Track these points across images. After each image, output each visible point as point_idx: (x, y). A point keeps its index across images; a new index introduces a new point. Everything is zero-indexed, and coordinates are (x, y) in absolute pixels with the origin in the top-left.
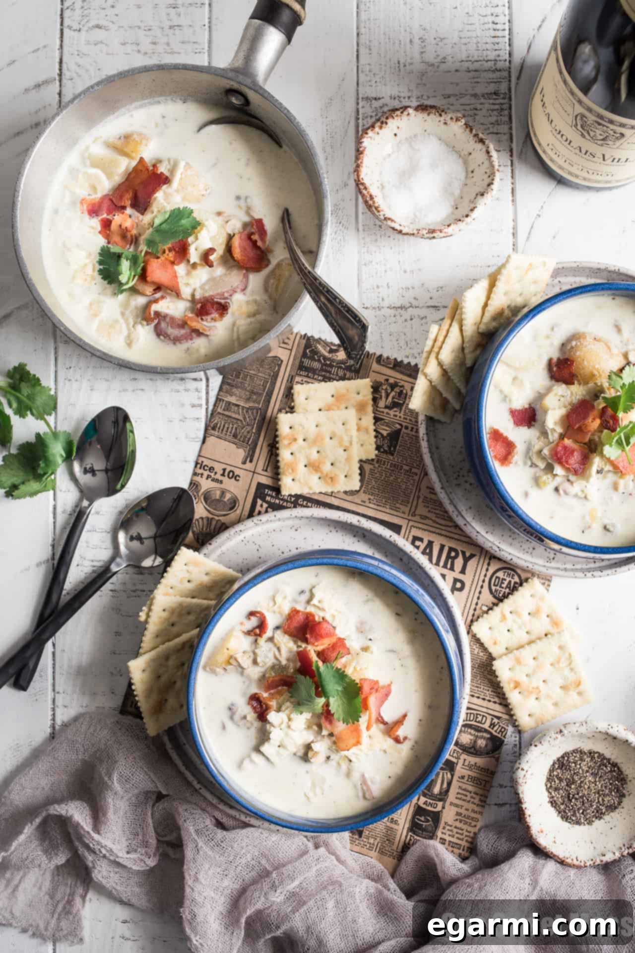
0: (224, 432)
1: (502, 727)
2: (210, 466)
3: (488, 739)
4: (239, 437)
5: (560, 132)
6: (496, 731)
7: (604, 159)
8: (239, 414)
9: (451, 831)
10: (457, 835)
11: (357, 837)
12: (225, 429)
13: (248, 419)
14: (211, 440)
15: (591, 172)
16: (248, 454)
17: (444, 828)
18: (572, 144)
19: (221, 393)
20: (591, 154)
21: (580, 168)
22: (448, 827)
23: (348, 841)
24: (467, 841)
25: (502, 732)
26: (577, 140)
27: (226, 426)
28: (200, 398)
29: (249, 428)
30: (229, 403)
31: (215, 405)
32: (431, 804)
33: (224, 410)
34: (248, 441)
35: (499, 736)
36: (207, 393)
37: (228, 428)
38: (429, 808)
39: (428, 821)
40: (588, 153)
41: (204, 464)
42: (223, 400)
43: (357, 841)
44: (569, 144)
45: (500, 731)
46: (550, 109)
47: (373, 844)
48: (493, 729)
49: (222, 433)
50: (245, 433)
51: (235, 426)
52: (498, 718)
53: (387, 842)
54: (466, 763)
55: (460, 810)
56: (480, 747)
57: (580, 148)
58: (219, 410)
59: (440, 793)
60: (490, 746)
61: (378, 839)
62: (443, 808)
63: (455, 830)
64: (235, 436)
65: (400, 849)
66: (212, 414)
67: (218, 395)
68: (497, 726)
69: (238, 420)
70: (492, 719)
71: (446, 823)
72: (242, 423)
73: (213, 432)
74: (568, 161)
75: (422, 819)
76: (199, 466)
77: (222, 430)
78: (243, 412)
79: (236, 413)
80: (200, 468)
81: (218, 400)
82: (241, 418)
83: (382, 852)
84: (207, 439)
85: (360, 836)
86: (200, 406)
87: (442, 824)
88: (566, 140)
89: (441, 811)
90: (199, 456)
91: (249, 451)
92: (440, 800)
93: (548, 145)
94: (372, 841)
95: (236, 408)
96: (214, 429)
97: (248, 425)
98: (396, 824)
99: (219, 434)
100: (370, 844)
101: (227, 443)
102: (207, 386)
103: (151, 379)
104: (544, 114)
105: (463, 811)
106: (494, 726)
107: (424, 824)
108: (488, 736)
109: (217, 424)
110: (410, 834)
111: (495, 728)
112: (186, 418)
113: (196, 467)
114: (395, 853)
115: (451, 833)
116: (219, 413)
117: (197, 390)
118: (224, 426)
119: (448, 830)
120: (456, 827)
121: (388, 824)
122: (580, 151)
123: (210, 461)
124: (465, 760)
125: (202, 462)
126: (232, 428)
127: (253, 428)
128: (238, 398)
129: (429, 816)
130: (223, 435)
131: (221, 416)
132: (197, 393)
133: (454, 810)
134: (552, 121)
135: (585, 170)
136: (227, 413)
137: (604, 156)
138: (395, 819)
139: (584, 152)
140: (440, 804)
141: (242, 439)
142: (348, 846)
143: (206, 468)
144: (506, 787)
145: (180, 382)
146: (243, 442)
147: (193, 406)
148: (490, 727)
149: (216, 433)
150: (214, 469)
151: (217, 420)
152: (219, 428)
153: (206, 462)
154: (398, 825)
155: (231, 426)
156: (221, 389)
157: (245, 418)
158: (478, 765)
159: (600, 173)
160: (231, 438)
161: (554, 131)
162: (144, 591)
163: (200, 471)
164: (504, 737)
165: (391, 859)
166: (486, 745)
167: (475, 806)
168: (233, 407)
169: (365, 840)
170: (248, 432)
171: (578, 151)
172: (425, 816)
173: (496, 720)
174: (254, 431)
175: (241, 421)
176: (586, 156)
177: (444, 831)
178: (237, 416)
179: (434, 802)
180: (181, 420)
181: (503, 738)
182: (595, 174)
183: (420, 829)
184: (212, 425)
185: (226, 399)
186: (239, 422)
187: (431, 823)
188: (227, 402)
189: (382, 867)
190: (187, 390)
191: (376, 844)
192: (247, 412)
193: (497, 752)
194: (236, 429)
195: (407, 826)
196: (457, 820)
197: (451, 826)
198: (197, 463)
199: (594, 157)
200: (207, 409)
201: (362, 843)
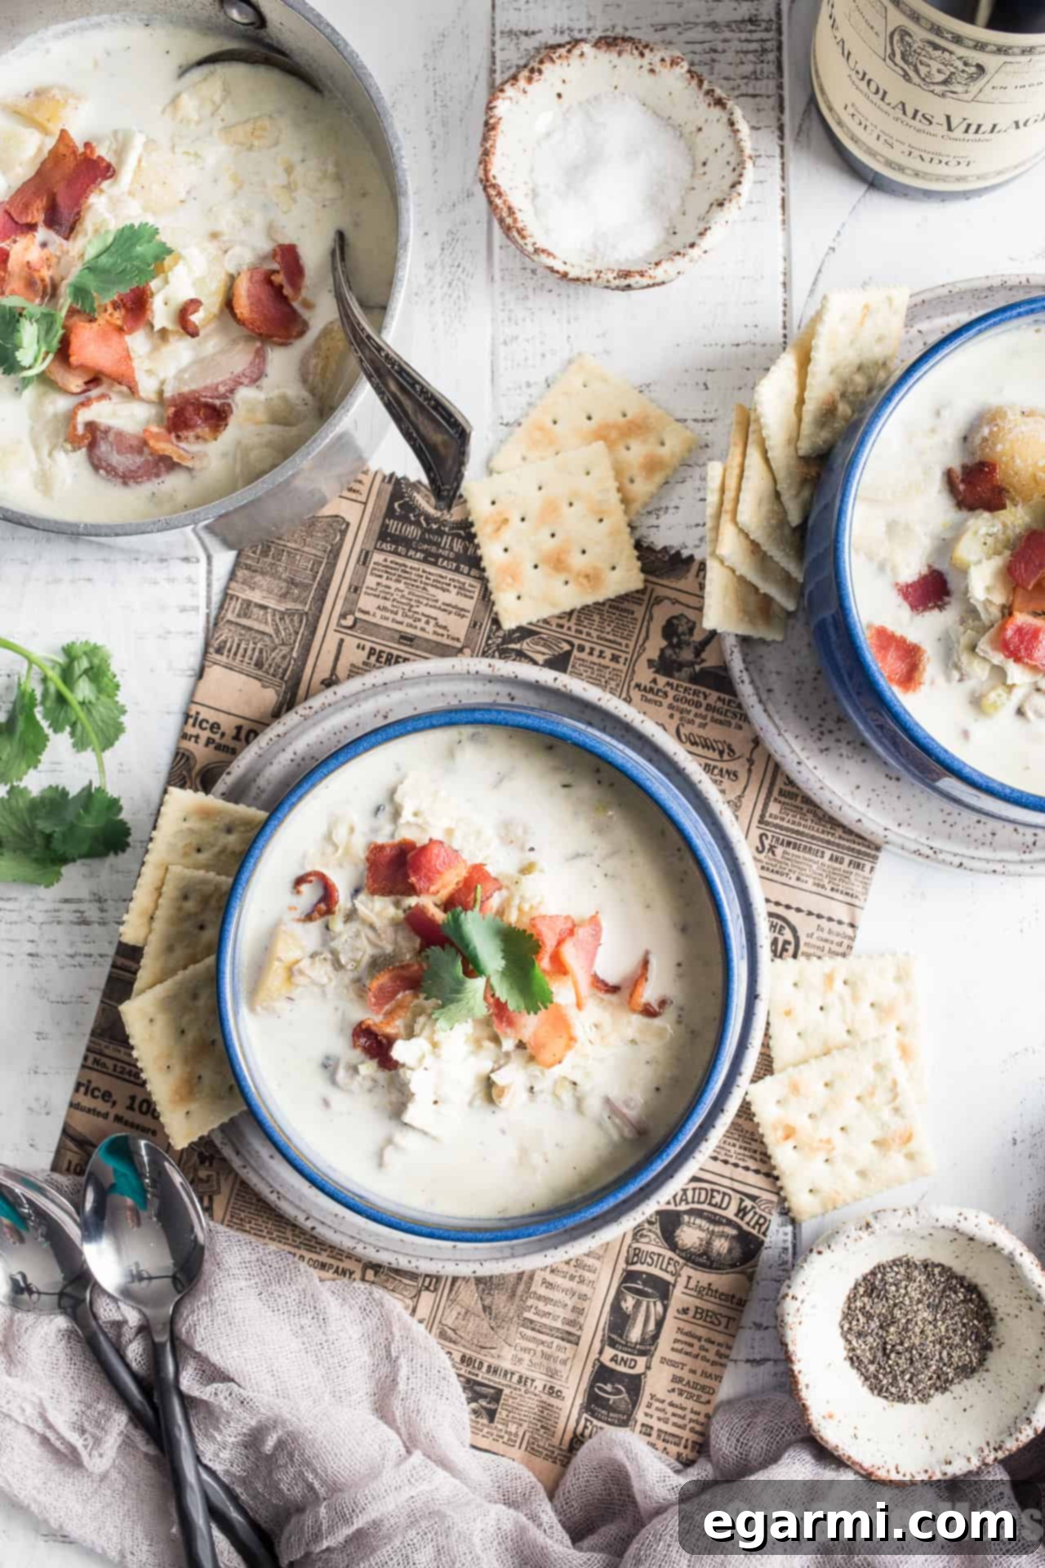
0: (239, 657)
1: (761, 1216)
2: (211, 721)
3: (734, 1237)
4: (266, 666)
5: (865, 74)
6: (748, 1224)
7: (950, 129)
8: (266, 623)
9: (663, 1410)
10: (675, 1420)
11: (485, 1421)
12: (241, 651)
13: (283, 634)
14: (214, 673)
15: (927, 157)
16: (284, 698)
17: (649, 1406)
18: (887, 100)
19: (233, 585)
20: (923, 116)
21: (907, 149)
22: (656, 1404)
23: (468, 1430)
24: (692, 1430)
25: (761, 1225)
26: (898, 89)
27: (243, 646)
28: (195, 595)
29: (285, 650)
30: (248, 603)
31: (221, 607)
32: (623, 1361)
33: (239, 616)
34: (284, 674)
35: (755, 1232)
36: (209, 585)
37: (246, 650)
38: (622, 1369)
39: (619, 1392)
40: (919, 116)
41: (201, 717)
42: (238, 598)
43: (486, 1430)
44: (883, 99)
45: (757, 1223)
46: (845, 31)
47: (516, 1435)
48: (742, 1219)
49: (234, 659)
50: (278, 660)
51: (259, 645)
52: (753, 1198)
53: (542, 1431)
54: (692, 1284)
55: (678, 1372)
56: (719, 1254)
57: (903, 105)
58: (230, 616)
59: (643, 1341)
60: (737, 1253)
61: (525, 1425)
62: (648, 1367)
63: (670, 1410)
64: (259, 665)
65: (565, 1446)
66: (216, 624)
67: (227, 587)
68: (751, 1214)
69: (263, 633)
70: (742, 1201)
71: (652, 1396)
72: (273, 642)
73: (218, 657)
74: (883, 138)
75: (609, 1388)
76: (191, 721)
77: (235, 654)
78: (273, 620)
79: (260, 622)
80: (194, 725)
81: (226, 596)
82: (269, 629)
83: (532, 1450)
84: (207, 670)
85: (491, 1420)
86: (196, 609)
87: (645, 1398)
88: (877, 92)
89: (644, 1374)
90: (192, 701)
91: (285, 693)
92: (642, 1353)
93: (846, 107)
94: (513, 1428)
95: (262, 612)
96: (219, 651)
97: (283, 644)
98: (558, 1397)
99: (230, 661)
100: (510, 1433)
101: (244, 677)
102: (209, 572)
103: (105, 560)
104: (834, 41)
105: (684, 1373)
106: (745, 1214)
107: (612, 1398)
108: (734, 1232)
109: (225, 642)
110: (585, 1415)
111: (747, 1218)
112: (169, 632)
113: (186, 722)
114: (557, 1452)
115: (661, 1415)
116: (229, 622)
117: (190, 580)
118: (239, 645)
119: (658, 1409)
120: (671, 1404)
121: (545, 1397)
122: (904, 113)
123: (212, 711)
124: (689, 1278)
125: (198, 713)
126: (254, 649)
127: (292, 649)
128: (265, 594)
129: (620, 1382)
130: (236, 663)
131: (232, 628)
132: (189, 586)
133: (669, 1372)
134: (849, 54)
135: (916, 153)
136: (244, 621)
137: (948, 118)
138: (557, 1388)
139: (910, 112)
140: (642, 1361)
141: (272, 671)
142: (468, 1437)
143: (204, 725)
144: (767, 1328)
145: (158, 565)
146: (274, 676)
147: (183, 610)
148: (737, 1215)
149: (223, 659)
150: (219, 727)
151: (225, 633)
152: (229, 651)
153: (205, 714)
154: (563, 1399)
155: (251, 645)
156: (232, 576)
157: (277, 631)
158: (714, 1287)
159: (944, 160)
160: (252, 669)
161: (853, 73)
162: (90, 956)
163: (191, 730)
164: (764, 1234)
165: (548, 1464)
166: (730, 1250)
167: (708, 1365)
168: (255, 610)
169: (500, 1426)
170: (284, 657)
171: (899, 113)
172: (613, 1383)
173: (748, 1203)
174: (295, 654)
175: (271, 636)
176: (916, 123)
177: (648, 1411)
178: (262, 628)
179: (630, 1357)
180: (160, 637)
181: (761, 1236)
182: (936, 161)
183: (603, 1408)
184: (216, 644)
185: (242, 596)
186: (266, 639)
187: (625, 1395)
188: (244, 600)
189: (534, 1479)
190: (171, 580)
191: (521, 1434)
192: (282, 619)
193: (751, 1263)
194: (261, 651)
195: (579, 1401)
196: (673, 1390)
197: (663, 1402)
198: (187, 716)
199: (931, 123)
200: (208, 615)
201: (495, 1432)
